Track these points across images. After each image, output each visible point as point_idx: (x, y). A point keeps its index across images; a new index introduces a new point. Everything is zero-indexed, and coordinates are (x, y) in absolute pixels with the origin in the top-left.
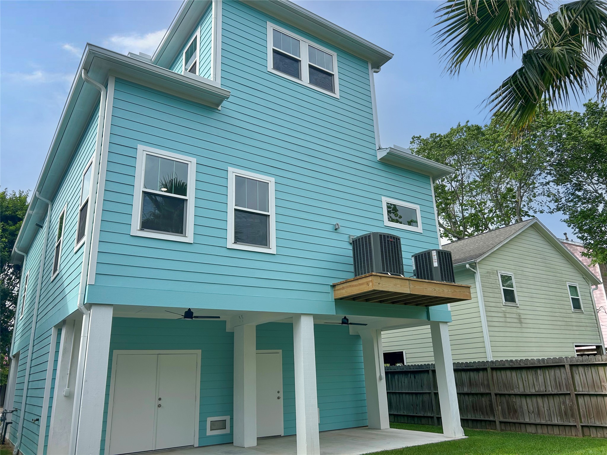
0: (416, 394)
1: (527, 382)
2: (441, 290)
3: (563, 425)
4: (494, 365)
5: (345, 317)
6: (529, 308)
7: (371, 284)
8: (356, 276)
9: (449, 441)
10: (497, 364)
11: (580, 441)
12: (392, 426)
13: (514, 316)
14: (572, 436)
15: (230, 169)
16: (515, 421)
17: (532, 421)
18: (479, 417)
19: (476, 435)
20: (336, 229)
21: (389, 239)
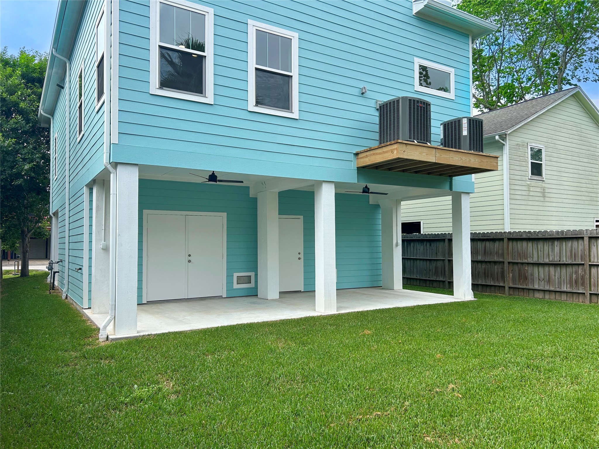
0: (430, 260)
1: (542, 252)
2: (468, 160)
3: (572, 292)
4: (511, 235)
5: (366, 187)
6: (554, 182)
7: (395, 152)
8: (380, 143)
9: (458, 302)
10: (514, 235)
11: (587, 307)
12: (404, 288)
13: (538, 190)
14: (579, 302)
15: (250, 22)
16: (524, 287)
17: (541, 288)
18: (489, 282)
19: (484, 298)
20: (363, 94)
21: (419, 104)
